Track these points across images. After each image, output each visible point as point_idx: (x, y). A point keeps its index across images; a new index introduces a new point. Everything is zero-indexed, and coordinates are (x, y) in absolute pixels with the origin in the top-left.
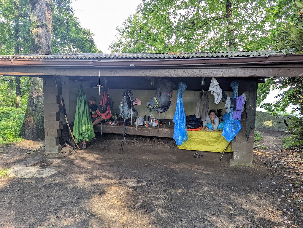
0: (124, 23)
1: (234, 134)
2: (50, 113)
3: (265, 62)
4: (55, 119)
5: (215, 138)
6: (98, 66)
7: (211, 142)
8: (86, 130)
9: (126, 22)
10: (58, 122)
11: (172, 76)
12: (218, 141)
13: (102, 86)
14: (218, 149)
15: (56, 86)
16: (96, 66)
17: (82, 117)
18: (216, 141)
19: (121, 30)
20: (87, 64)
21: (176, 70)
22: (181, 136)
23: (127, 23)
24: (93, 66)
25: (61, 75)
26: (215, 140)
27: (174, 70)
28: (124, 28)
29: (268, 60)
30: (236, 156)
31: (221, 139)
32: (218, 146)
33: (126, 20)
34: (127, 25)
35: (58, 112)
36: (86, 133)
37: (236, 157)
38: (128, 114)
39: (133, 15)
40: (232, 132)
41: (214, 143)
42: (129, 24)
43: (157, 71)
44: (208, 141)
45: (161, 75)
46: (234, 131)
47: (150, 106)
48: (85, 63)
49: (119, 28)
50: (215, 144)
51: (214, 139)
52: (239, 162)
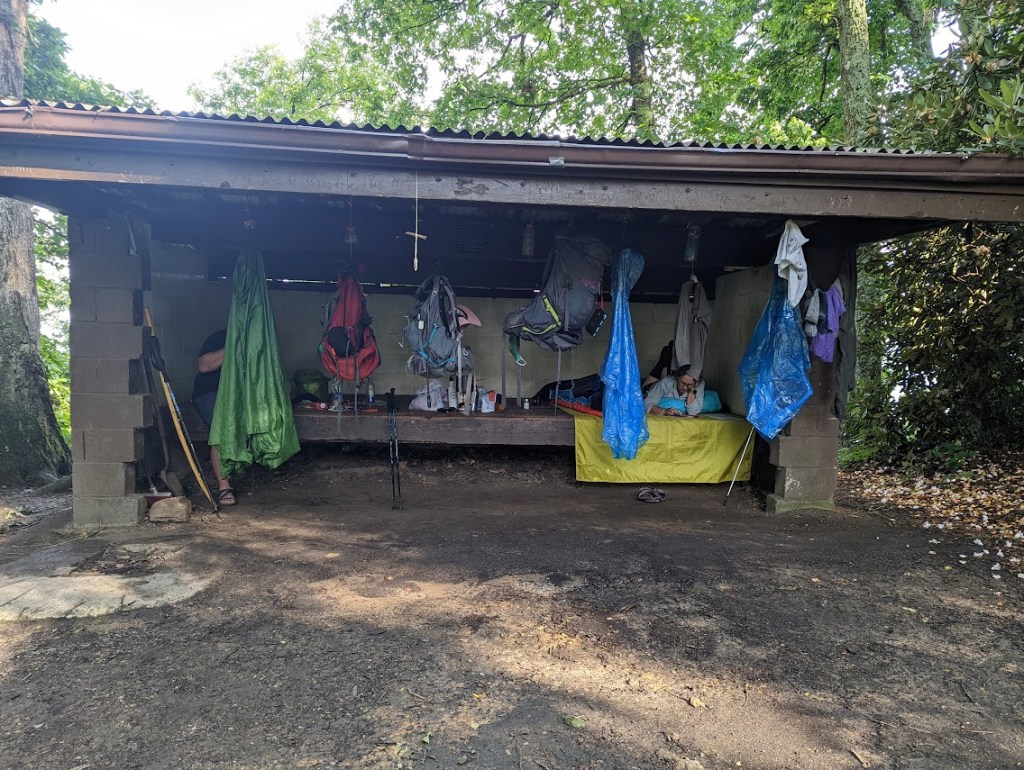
0: (219, 74)
1: (789, 412)
2: (99, 360)
3: (957, 174)
4: (126, 386)
5: (694, 437)
6: (425, 159)
7: (682, 451)
8: (270, 423)
9: (228, 70)
10: (139, 398)
11: (680, 207)
12: (703, 448)
13: (424, 237)
14: (703, 472)
15: (132, 253)
16: (419, 158)
17: (254, 374)
18: (696, 449)
19: (208, 100)
20: (381, 147)
21: (692, 188)
22: (630, 427)
23: (229, 76)
24: (405, 155)
25: (250, 188)
26: (694, 444)
27: (686, 187)
28: (220, 93)
29: (966, 167)
30: (791, 480)
31: (710, 442)
32: (705, 463)
33: (226, 65)
34: (229, 83)
35: (136, 356)
36: (272, 437)
37: (792, 485)
38: (449, 357)
39: (255, 51)
40: (783, 406)
41: (692, 454)
42: (237, 79)
43: (629, 187)
44: (672, 450)
45: (642, 204)
46: (790, 402)
47: (525, 329)
48: (376, 143)
49: (200, 88)
50: (695, 457)
51: (690, 440)
52: (799, 499)
